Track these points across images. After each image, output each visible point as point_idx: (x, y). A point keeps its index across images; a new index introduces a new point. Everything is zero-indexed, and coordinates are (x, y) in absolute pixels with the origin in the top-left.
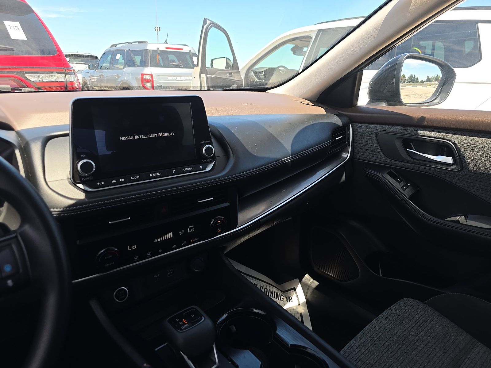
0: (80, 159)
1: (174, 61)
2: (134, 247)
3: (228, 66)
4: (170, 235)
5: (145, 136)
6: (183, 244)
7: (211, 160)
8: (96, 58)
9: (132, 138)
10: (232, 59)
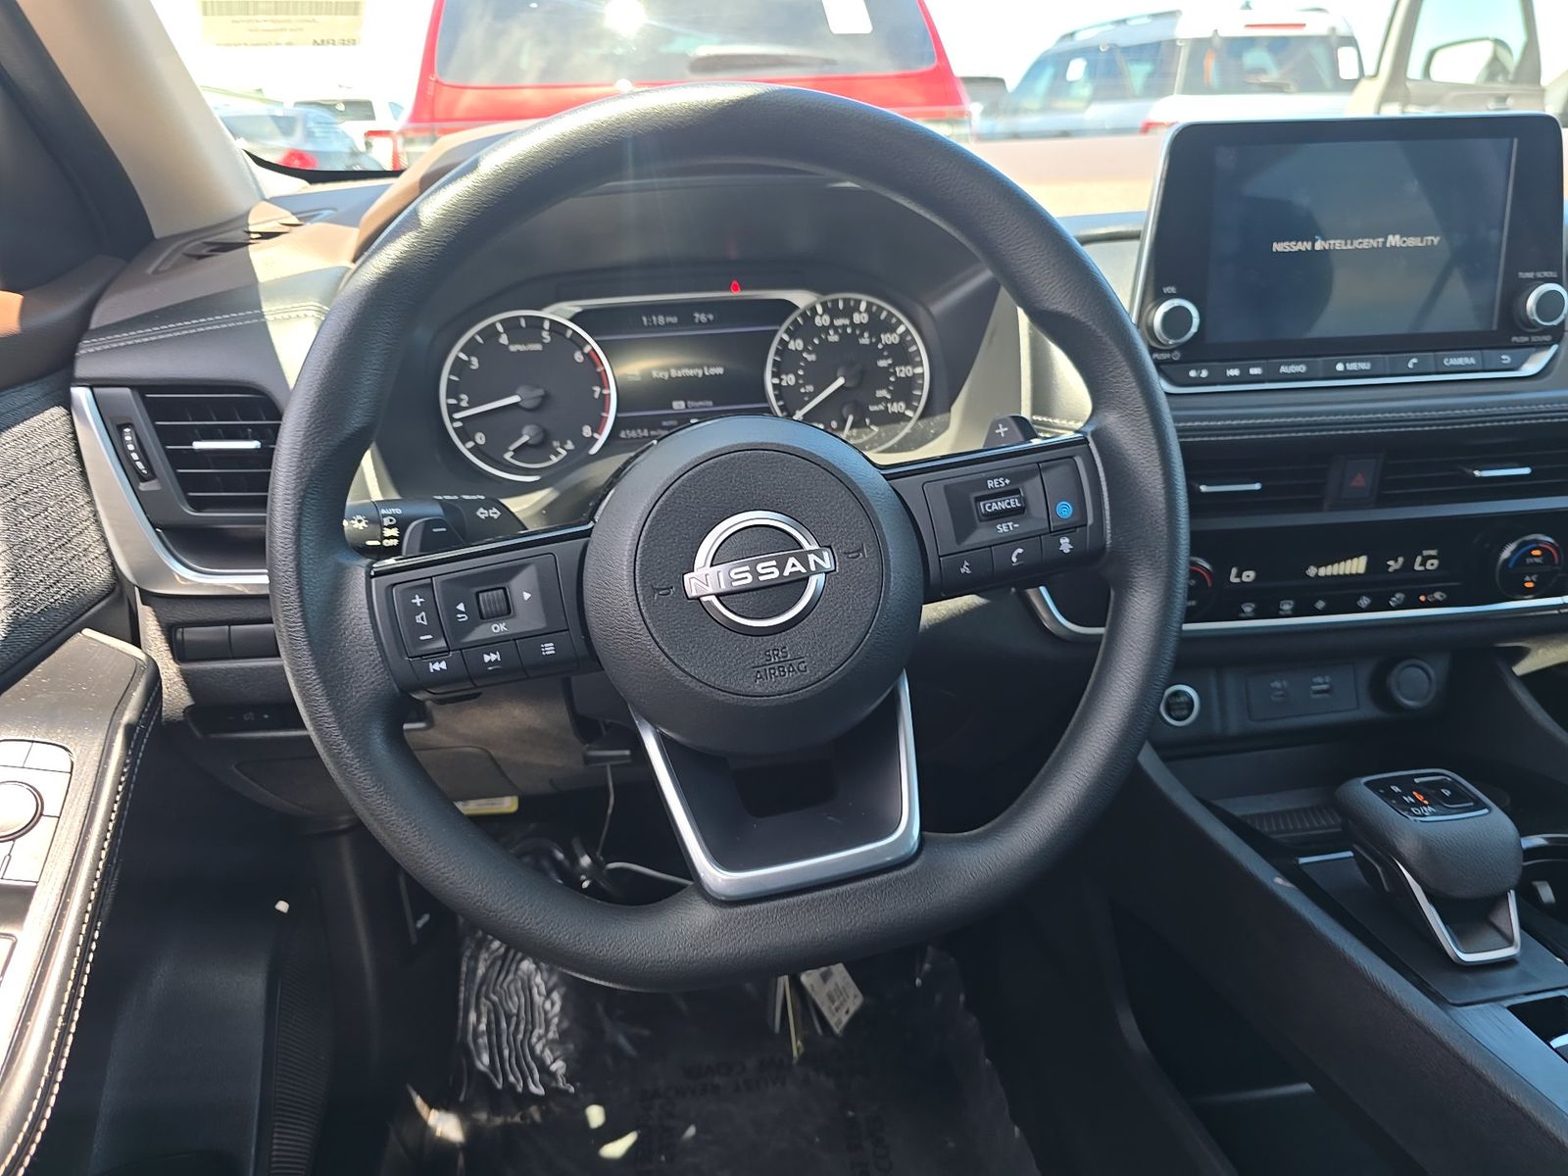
0: (1160, 298)
1: (1262, 71)
2: (1249, 576)
3: (1495, 68)
4: (1357, 565)
5: (1346, 244)
6: (1393, 601)
7: (1547, 338)
8: (1000, 81)
9: (1307, 246)
10: (1517, 40)
